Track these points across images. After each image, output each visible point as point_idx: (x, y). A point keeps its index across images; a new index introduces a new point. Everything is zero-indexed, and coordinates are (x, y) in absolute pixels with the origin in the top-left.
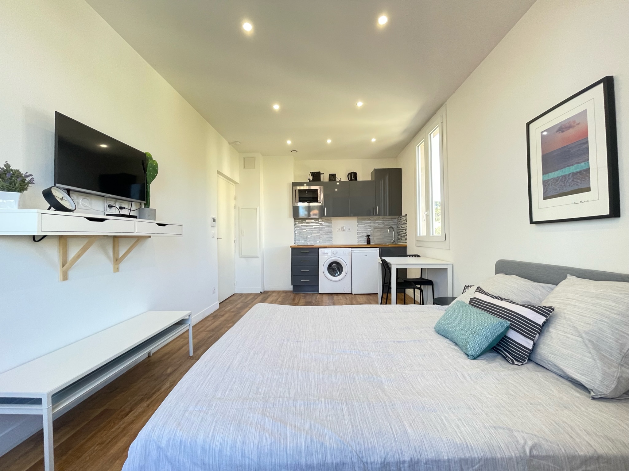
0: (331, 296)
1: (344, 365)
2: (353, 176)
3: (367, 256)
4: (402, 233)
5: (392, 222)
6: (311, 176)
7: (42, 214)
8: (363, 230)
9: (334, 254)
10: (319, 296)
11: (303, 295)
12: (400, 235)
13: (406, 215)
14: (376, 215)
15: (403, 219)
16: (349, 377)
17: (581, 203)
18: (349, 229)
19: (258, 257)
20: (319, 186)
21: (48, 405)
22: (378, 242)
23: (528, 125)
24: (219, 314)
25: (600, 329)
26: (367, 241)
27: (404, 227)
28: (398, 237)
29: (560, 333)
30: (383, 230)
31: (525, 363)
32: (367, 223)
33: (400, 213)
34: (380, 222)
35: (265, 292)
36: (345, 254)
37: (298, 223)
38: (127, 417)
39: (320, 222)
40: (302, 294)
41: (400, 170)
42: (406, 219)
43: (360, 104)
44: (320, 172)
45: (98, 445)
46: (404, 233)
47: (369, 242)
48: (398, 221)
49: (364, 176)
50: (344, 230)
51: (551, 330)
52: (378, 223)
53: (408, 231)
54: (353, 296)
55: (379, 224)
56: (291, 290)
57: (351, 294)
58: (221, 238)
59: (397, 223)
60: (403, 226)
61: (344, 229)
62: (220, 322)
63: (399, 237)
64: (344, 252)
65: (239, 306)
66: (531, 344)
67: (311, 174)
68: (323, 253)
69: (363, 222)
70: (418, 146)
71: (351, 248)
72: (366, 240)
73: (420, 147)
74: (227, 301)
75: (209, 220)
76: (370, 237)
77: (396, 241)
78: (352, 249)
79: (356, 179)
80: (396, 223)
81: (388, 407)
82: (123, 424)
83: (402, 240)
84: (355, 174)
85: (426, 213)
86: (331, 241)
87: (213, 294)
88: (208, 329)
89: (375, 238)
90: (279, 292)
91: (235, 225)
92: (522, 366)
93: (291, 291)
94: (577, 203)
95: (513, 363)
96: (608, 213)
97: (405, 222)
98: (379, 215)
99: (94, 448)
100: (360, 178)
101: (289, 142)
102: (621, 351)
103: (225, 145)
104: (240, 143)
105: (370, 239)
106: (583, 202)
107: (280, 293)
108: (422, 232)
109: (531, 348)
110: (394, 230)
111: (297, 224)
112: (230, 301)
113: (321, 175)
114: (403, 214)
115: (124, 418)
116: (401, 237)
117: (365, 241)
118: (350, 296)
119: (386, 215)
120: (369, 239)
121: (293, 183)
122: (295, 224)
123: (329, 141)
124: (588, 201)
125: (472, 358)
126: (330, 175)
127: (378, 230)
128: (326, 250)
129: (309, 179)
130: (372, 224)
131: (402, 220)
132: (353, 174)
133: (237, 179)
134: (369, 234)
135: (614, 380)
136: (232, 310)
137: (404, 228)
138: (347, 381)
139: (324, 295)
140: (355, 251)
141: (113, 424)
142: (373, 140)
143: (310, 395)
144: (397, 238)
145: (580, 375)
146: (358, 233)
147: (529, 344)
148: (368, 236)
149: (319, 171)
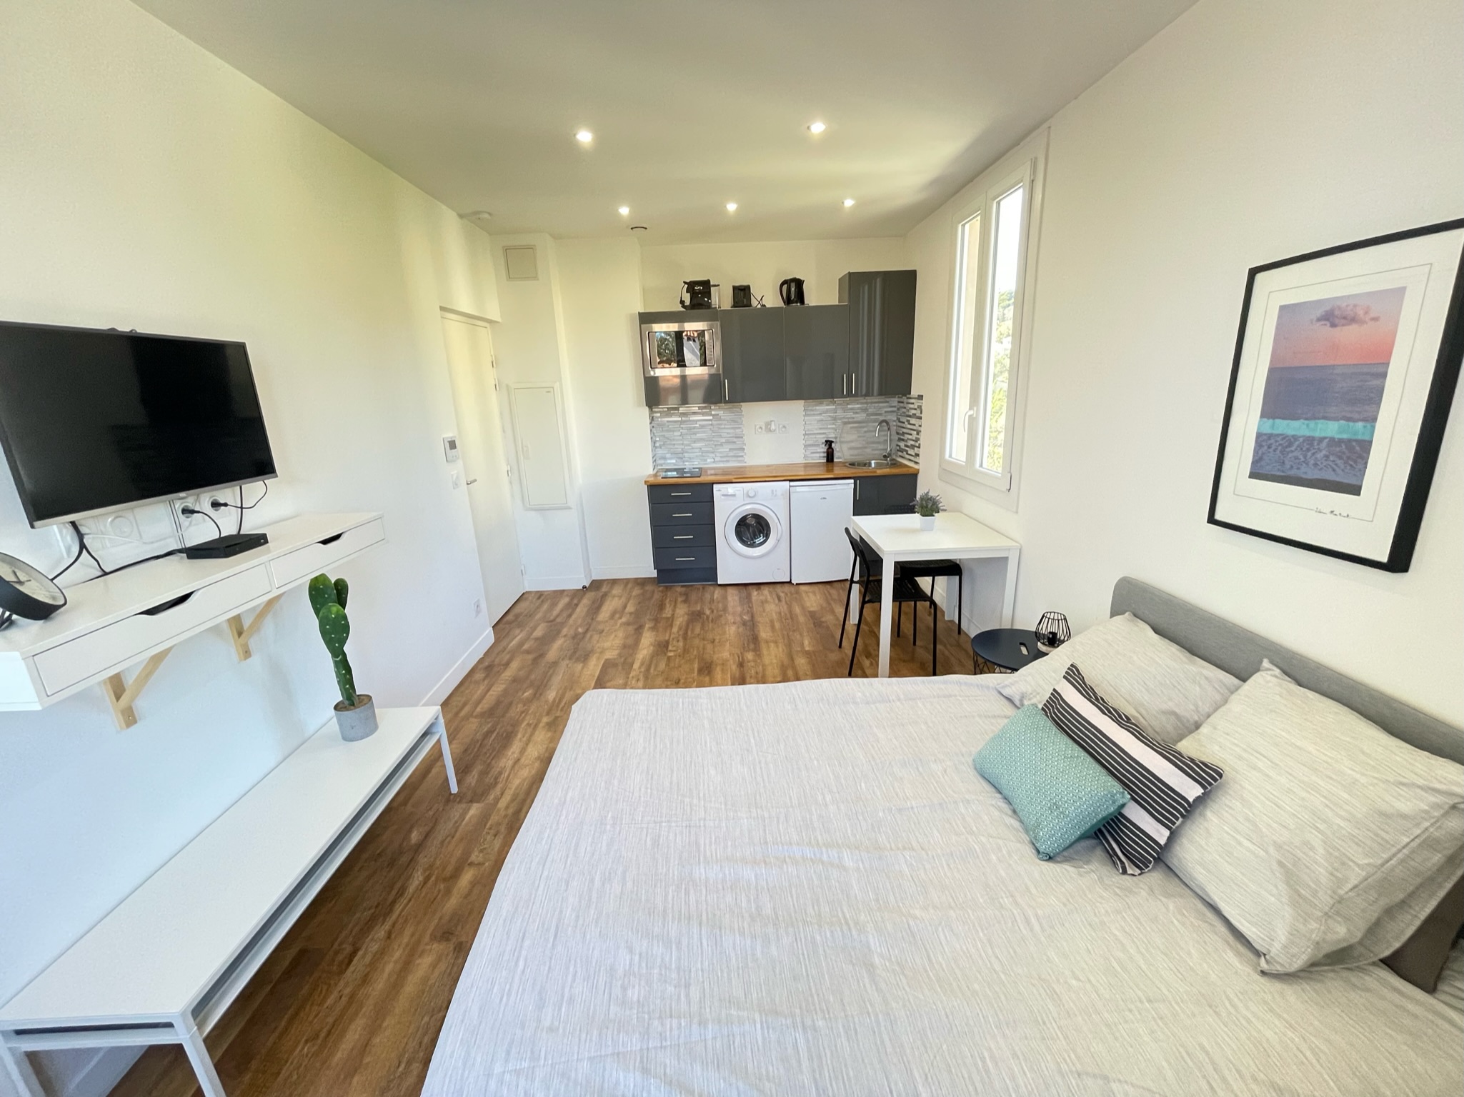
0: (744, 591)
1: (792, 897)
2: (794, 290)
3: (825, 498)
4: (910, 437)
5: (885, 408)
6: (687, 292)
7: (35, 657)
8: (816, 429)
9: (750, 497)
10: (718, 593)
11: (684, 589)
12: (903, 440)
13: (920, 397)
14: (849, 394)
15: (913, 403)
16: (803, 940)
17: (1332, 515)
18: (784, 427)
19: (570, 508)
20: (706, 323)
21: (189, 1030)
22: (851, 455)
23: (1253, 272)
24: (497, 661)
25: (1306, 843)
26: (825, 455)
27: (914, 425)
28: (899, 444)
29: (1225, 828)
30: (864, 427)
31: (1146, 870)
32: (827, 411)
33: (906, 390)
34: (858, 408)
35: (593, 582)
36: (776, 495)
37: (659, 415)
38: (351, 968)
39: (713, 413)
40: (679, 589)
41: (911, 275)
42: (920, 407)
43: (818, 128)
44: (708, 282)
45: (306, 1042)
46: (914, 439)
47: (830, 457)
48: (902, 405)
49: (821, 293)
50: (771, 431)
51: (1209, 814)
52: (854, 409)
53: (922, 437)
54: (792, 589)
55: (854, 413)
56: (653, 576)
57: (790, 582)
58: (475, 481)
59: (898, 409)
60: (913, 421)
61: (773, 427)
62: (504, 686)
63: (902, 444)
64: (772, 491)
65: (539, 633)
66: (1164, 836)
67: (686, 286)
68: (723, 495)
69: (817, 408)
70: (964, 225)
71: (790, 481)
72: (824, 452)
73: (967, 226)
74: (510, 617)
75: (441, 449)
76: (833, 445)
77: (893, 452)
78: (792, 483)
79: (800, 297)
80: (895, 409)
81: (883, 1028)
82: (346, 985)
83: (907, 454)
84: (799, 283)
85: (971, 412)
86: (742, 456)
87: (477, 616)
88: (478, 709)
89: (845, 447)
90: (627, 581)
91: (504, 431)
92: (1142, 876)
93: (654, 578)
94: (1322, 511)
95: (1125, 872)
96: (1384, 559)
97: (918, 413)
98: (856, 395)
99: (301, 1051)
100: (813, 297)
101: (624, 211)
102: (1334, 892)
103: (451, 226)
104: (489, 214)
105: (833, 449)
106: (1336, 515)
107: (630, 586)
108: (957, 450)
109: (1162, 842)
110: (889, 429)
111: (658, 417)
112: (517, 616)
113: (712, 288)
114: (914, 392)
115: (346, 970)
116: (906, 446)
117: (822, 455)
118: (786, 588)
119: (873, 395)
120: (830, 450)
121: (640, 314)
122: (652, 419)
123: (732, 207)
124: (1348, 516)
125: (1045, 858)
126: (735, 288)
127: (851, 428)
128: (730, 488)
129: (682, 302)
130: (840, 413)
131: (912, 406)
132: (793, 285)
133: (494, 312)
134: (831, 437)
135: (1308, 947)
136: (526, 647)
137: (914, 428)
138: (800, 952)
139: (728, 588)
140: (798, 489)
141: (325, 988)
142: (849, 203)
143: (730, 1002)
144: (897, 445)
145: (1247, 924)
146: (806, 437)
147: (1161, 835)
148: (829, 443)
149: (706, 279)
